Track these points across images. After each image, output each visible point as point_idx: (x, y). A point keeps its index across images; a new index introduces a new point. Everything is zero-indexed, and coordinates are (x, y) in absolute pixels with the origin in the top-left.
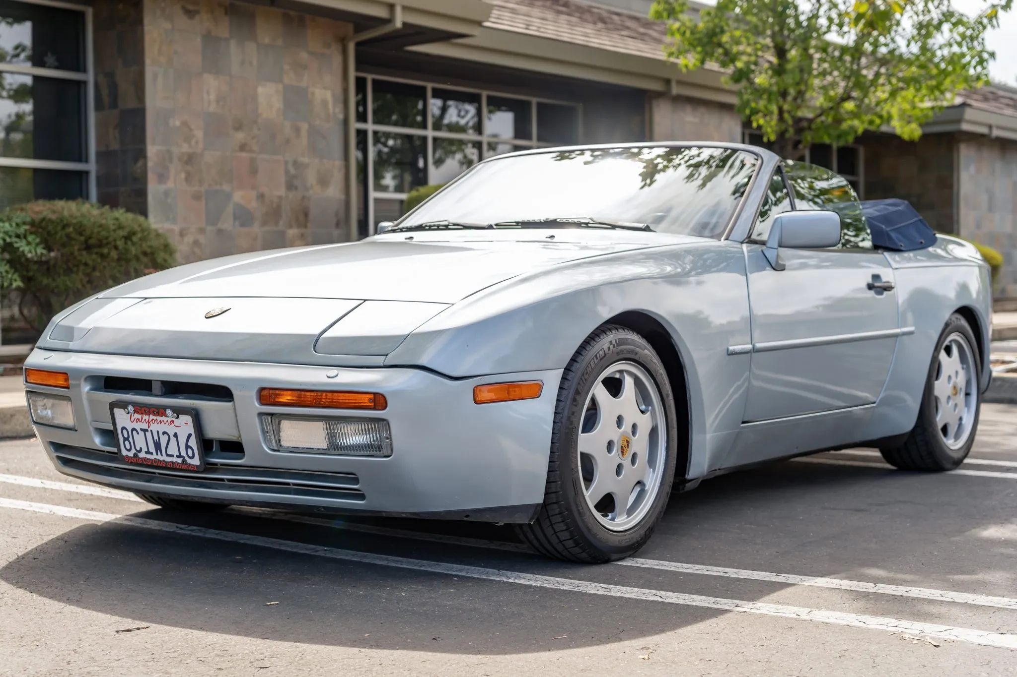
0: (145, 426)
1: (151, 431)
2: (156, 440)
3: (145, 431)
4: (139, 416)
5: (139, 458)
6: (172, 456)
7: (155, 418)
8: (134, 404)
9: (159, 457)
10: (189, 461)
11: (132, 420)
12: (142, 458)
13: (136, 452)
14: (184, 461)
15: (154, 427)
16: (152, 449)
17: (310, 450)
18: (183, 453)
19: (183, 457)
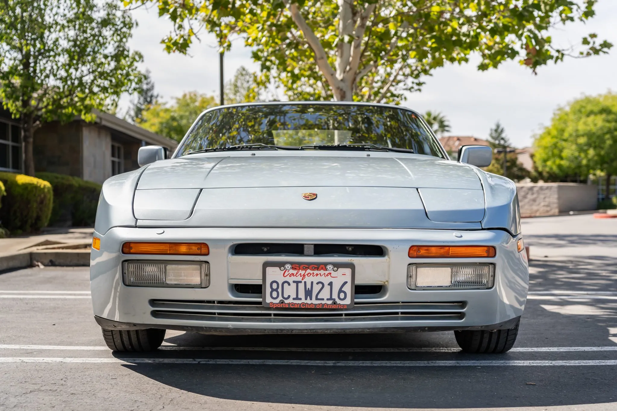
0: (299, 279)
1: (305, 282)
2: (309, 288)
3: (297, 283)
4: (295, 272)
5: (285, 304)
6: (323, 299)
7: (311, 272)
8: (292, 263)
9: (309, 301)
10: (339, 302)
11: (285, 275)
12: (288, 303)
13: (282, 299)
14: (335, 303)
15: (308, 280)
16: (302, 294)
17: (440, 288)
18: (335, 296)
19: (334, 300)
